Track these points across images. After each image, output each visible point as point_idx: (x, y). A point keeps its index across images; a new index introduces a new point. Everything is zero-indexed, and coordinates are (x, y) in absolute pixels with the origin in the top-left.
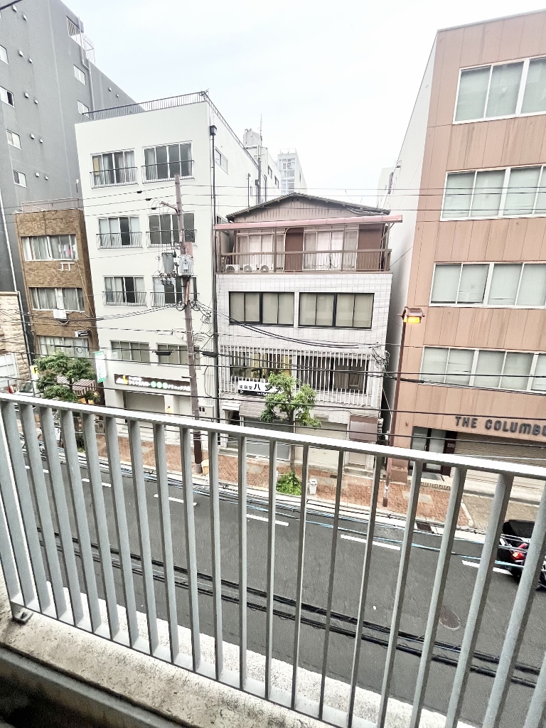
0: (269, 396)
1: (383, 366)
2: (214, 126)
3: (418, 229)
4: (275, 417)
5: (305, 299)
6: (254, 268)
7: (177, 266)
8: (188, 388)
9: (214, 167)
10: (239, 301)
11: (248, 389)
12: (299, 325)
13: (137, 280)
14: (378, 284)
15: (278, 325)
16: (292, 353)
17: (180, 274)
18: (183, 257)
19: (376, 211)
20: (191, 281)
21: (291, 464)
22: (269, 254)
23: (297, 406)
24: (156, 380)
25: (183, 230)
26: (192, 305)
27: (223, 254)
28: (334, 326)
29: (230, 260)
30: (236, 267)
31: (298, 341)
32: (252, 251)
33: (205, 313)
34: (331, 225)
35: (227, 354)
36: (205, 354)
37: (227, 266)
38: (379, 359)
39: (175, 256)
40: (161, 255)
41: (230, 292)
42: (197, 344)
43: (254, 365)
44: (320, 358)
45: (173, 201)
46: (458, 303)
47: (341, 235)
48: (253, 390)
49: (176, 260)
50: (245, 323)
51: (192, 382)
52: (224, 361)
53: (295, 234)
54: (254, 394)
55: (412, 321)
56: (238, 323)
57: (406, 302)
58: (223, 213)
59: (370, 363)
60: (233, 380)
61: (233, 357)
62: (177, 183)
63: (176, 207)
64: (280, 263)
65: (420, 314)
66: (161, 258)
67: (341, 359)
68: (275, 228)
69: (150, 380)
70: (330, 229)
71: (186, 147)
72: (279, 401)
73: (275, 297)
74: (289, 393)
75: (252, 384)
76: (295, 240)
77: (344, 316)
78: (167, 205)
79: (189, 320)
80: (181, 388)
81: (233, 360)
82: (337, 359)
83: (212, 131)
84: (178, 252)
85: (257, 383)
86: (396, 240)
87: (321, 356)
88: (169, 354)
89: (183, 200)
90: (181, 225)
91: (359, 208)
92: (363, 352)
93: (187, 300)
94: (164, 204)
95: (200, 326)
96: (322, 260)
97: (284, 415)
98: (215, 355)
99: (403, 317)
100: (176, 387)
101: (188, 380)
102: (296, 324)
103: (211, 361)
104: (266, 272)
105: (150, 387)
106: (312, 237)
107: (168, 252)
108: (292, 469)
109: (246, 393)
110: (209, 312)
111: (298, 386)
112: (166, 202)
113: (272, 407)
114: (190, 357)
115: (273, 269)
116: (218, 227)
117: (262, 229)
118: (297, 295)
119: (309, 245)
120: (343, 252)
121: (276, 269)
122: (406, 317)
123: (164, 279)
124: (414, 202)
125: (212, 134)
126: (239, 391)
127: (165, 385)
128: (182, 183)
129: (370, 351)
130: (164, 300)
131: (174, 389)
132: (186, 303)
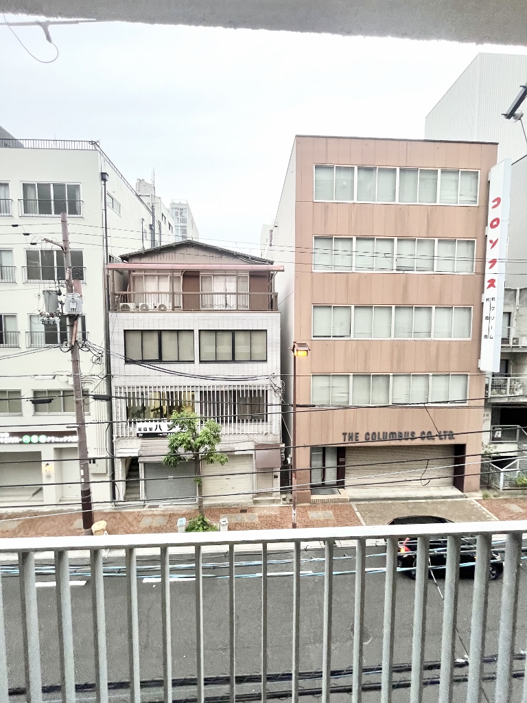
0: (172, 437)
1: (280, 394)
2: (106, 173)
3: (296, 277)
4: (180, 459)
5: (203, 334)
6: (151, 307)
7: (61, 303)
8: (75, 438)
9: (105, 210)
10: (135, 339)
11: (148, 431)
12: (200, 361)
13: (7, 319)
14: (269, 321)
15: (178, 361)
16: (194, 389)
17: (66, 313)
18: (69, 296)
19: (264, 261)
20: (80, 320)
21: (199, 507)
22: (166, 293)
23: (202, 443)
24: (31, 434)
25: (70, 268)
26: (81, 345)
27: (116, 292)
28: (233, 360)
29: (125, 299)
30: (131, 305)
31: (201, 377)
32: (148, 290)
33: (95, 353)
34: (225, 271)
35: (123, 395)
36: (96, 398)
37: (121, 304)
38: (276, 388)
39: (59, 293)
40: (41, 293)
41: (125, 331)
42: (86, 387)
43: (155, 404)
44: (222, 392)
45: (59, 239)
46: (334, 336)
47: (234, 279)
48: (153, 431)
49: (60, 298)
50: (143, 362)
51: (81, 430)
52: (120, 407)
53: (191, 276)
54: (155, 435)
55: (301, 354)
56: (134, 362)
57: (293, 338)
58: (116, 253)
59: (269, 392)
60: (130, 423)
61: (129, 399)
62: (64, 222)
63: (62, 244)
64: (179, 301)
65: (306, 349)
66: (42, 296)
67: (243, 391)
68: (173, 270)
69: (21, 434)
70: (225, 273)
71: (74, 189)
72: (184, 440)
73: (175, 335)
74: (194, 430)
75: (153, 425)
76: (191, 282)
77: (242, 350)
78: (51, 242)
79: (76, 362)
80: (65, 439)
81: (130, 402)
82: (239, 391)
83: (104, 176)
84: (64, 290)
85: (158, 423)
86: (281, 284)
87: (223, 389)
88: (49, 401)
89: (70, 238)
90: (68, 261)
91: (248, 258)
92: (261, 383)
93: (74, 340)
94: (47, 241)
95: (90, 366)
96: (219, 301)
97: (189, 456)
98: (108, 398)
99: (293, 351)
100: (57, 439)
101: (75, 429)
102: (197, 361)
103: (104, 404)
104: (164, 311)
105: (21, 443)
106: (208, 279)
107: (51, 289)
108: (200, 512)
109: (146, 436)
110: (101, 352)
111: (202, 422)
112: (50, 239)
113: (176, 448)
114: (77, 402)
115: (171, 308)
116: (110, 266)
117: (159, 270)
118: (196, 333)
119: (205, 286)
120: (237, 294)
121: (174, 308)
122: (295, 351)
123: (45, 319)
124: (292, 257)
125: (104, 179)
126: (138, 434)
127: (43, 438)
128: (69, 221)
129: (268, 382)
130: (44, 341)
131: (56, 443)
132: (73, 344)
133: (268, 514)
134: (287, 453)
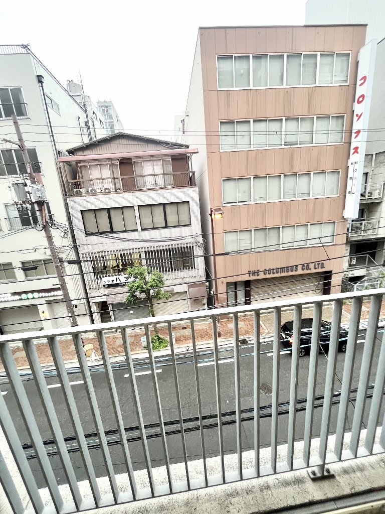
0: (130, 285)
1: (203, 248)
2: (41, 76)
3: (208, 157)
4: (137, 299)
5: (142, 210)
6: (98, 191)
7: (29, 193)
8: (60, 293)
9: (47, 110)
10: (90, 217)
11: (111, 283)
12: (142, 229)
14: (190, 194)
15: (126, 231)
16: (140, 250)
17: (34, 200)
18: (34, 186)
19: (181, 146)
20: (45, 205)
21: (155, 328)
22: (109, 178)
23: (151, 286)
24: (26, 293)
25: (29, 163)
26: (50, 225)
27: (70, 181)
28: (167, 226)
29: (77, 185)
30: (83, 191)
31: (143, 241)
32: (94, 177)
33: (63, 230)
34: (152, 156)
35: (89, 259)
36: (70, 262)
37: (75, 190)
38: (199, 244)
39: (26, 185)
40: (11, 185)
41: (82, 212)
42: (61, 255)
43: (112, 264)
44: (161, 250)
45: (15, 138)
46: (239, 202)
47: (160, 163)
48: (115, 282)
49: (27, 189)
50: (99, 233)
51: (63, 287)
52: (88, 267)
53: (126, 163)
54: (117, 285)
55: (217, 217)
56: (94, 234)
57: (209, 206)
58: (64, 148)
59: (194, 248)
60: (97, 278)
61: (94, 261)
62: (16, 123)
63: (18, 143)
64: (120, 184)
65: (221, 212)
66: (12, 188)
67: (175, 249)
68: (110, 159)
69: (20, 293)
70: (152, 158)
71: (17, 92)
72: (138, 286)
73: (120, 211)
74: (145, 279)
75: (114, 278)
76: (127, 167)
77: (172, 219)
78: (10, 142)
79: (49, 238)
80: (52, 293)
81: (94, 263)
82: (172, 249)
83: (40, 79)
84: (28, 182)
85: (118, 277)
86: (197, 164)
87: (161, 248)
88: (36, 268)
89: (24, 137)
90: (26, 158)
91: (169, 144)
92: (189, 241)
93: (44, 221)
94: (6, 141)
95: (60, 240)
96: (149, 181)
97: (143, 296)
98: (78, 262)
99: (211, 215)
100: (47, 294)
101: (59, 286)
102: (139, 229)
103: (76, 266)
104: (109, 193)
105: (21, 299)
106: (139, 165)
107: (18, 182)
108: (156, 332)
109: (110, 286)
110: (66, 229)
111: (149, 273)
112: (9, 139)
113: (134, 292)
114: (57, 267)
115: (114, 190)
116: (61, 159)
117: (99, 160)
118: (136, 208)
119: (137, 170)
120: (164, 174)
121: (116, 190)
122: (213, 215)
123: (19, 206)
124: (203, 140)
125: (40, 82)
126: (104, 285)
127: (36, 295)
128: (19, 122)
129: (193, 240)
130: (20, 224)
131: (45, 297)
132: (45, 224)
133: (201, 328)
134: (210, 287)
